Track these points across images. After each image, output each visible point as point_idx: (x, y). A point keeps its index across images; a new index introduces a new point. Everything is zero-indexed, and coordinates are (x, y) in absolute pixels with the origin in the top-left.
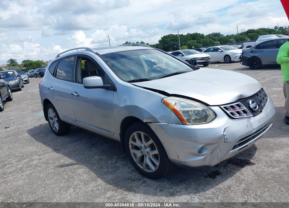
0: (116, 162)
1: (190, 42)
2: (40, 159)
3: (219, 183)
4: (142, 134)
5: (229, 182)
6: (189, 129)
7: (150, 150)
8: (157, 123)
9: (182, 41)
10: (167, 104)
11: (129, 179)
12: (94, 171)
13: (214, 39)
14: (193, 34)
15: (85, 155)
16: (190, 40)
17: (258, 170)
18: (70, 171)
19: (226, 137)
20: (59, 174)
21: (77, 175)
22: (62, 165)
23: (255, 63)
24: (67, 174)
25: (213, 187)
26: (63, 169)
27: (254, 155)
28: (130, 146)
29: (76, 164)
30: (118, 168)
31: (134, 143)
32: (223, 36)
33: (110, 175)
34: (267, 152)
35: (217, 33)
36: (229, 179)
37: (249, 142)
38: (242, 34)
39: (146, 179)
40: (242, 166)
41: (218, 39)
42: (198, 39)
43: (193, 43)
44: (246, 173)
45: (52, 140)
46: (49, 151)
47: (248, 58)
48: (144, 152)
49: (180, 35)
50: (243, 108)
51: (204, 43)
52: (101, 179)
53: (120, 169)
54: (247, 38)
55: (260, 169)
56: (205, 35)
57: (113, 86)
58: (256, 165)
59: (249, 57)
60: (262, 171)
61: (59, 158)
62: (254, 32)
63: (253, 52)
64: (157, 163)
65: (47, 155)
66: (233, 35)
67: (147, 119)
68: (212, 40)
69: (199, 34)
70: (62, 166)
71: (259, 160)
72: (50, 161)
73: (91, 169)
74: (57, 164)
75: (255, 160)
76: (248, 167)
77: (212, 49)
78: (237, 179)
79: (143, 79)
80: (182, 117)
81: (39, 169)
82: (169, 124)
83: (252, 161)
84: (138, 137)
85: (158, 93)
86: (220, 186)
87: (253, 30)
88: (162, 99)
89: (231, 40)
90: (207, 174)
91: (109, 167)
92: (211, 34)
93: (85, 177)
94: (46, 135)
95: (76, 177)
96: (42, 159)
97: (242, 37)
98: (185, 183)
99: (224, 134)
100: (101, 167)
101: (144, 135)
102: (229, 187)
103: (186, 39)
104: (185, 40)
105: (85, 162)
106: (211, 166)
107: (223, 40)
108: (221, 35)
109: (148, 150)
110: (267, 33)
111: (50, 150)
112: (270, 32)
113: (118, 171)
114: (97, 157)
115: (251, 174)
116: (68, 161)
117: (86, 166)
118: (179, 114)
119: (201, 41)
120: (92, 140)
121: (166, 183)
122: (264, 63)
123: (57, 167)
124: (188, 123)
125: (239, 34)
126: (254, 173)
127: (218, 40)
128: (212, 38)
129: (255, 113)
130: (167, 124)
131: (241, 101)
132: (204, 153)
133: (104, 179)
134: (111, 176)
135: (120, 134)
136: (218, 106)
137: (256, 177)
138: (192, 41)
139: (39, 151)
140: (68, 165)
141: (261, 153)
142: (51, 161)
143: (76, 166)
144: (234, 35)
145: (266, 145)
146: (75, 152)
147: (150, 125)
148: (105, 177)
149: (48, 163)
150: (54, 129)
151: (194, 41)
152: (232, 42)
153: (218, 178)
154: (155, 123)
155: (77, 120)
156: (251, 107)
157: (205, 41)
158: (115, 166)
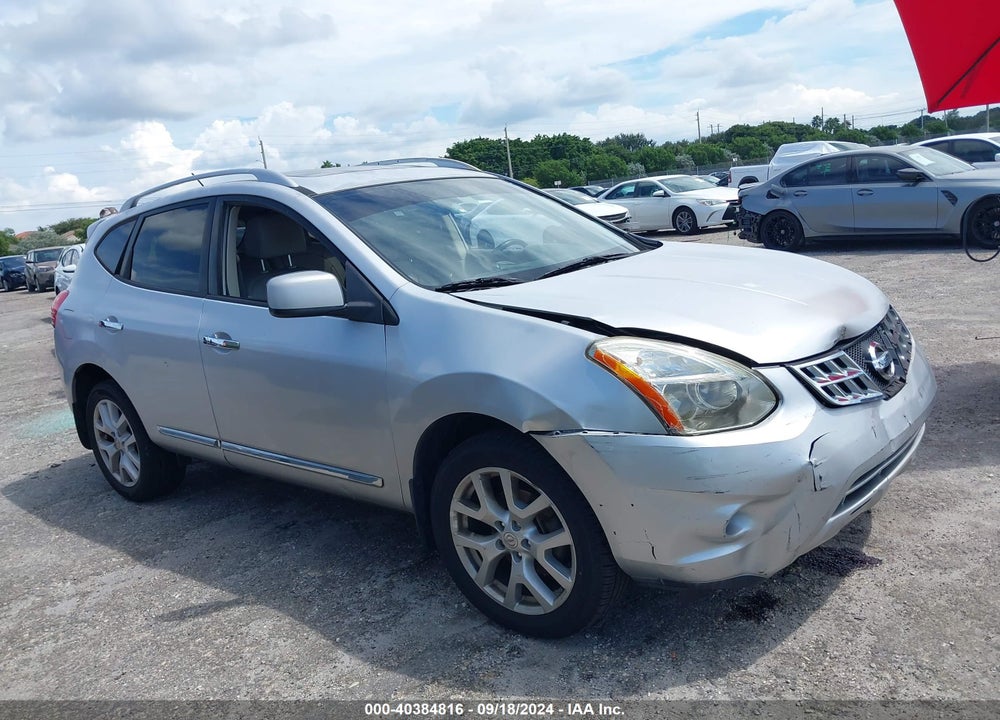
0: (390, 586)
1: (546, 165)
2: (85, 595)
3: (783, 637)
4: (506, 476)
5: (812, 630)
6: (693, 450)
7: (534, 535)
8: (572, 431)
9: (518, 163)
10: (608, 364)
11: (457, 646)
12: (313, 624)
13: (622, 157)
14: (554, 137)
15: (262, 569)
16: (544, 158)
17: (896, 582)
18: (219, 630)
19: (818, 472)
20: (179, 647)
21: (251, 645)
22: (182, 610)
23: (783, 232)
24: (209, 643)
25: (767, 651)
26: (186, 626)
27: (868, 532)
28: (454, 525)
29: (237, 603)
30: (404, 608)
31: (469, 512)
32: (653, 145)
33: (380, 634)
34: (906, 522)
35: (632, 137)
36: (811, 618)
37: (877, 488)
38: (713, 139)
39: (518, 640)
40: (843, 573)
41: (636, 154)
42: (571, 156)
43: (557, 169)
44: (862, 593)
45: (114, 520)
46: (114, 560)
47: (757, 215)
48: (511, 543)
49: (510, 141)
50: (855, 372)
51: (593, 170)
52: (348, 651)
53: (413, 611)
54: (729, 153)
55: (903, 578)
56: (594, 141)
57: (384, 307)
58: (886, 567)
59: (764, 212)
60: (910, 586)
61: (159, 587)
62: (749, 135)
63: (776, 197)
64: (567, 581)
65: (106, 577)
66: (684, 144)
67: (535, 418)
68: (617, 159)
69: (576, 138)
70: (181, 615)
71: (891, 549)
72: (125, 598)
73: (301, 616)
74: (159, 608)
75: (877, 550)
76: (863, 572)
77: (631, 189)
78: (840, 617)
79: (491, 281)
80: (666, 409)
81: (90, 632)
82: (620, 434)
83: (868, 552)
84: (487, 489)
85: (569, 325)
86: (789, 643)
87: (748, 128)
88: (591, 346)
89: (678, 158)
90: (732, 607)
91: (369, 608)
92: (613, 140)
93: (284, 647)
94: (85, 502)
95: (249, 652)
96: (94, 595)
97: (715, 148)
98: (664, 645)
99: (813, 460)
100: (338, 609)
101: (513, 479)
102: (822, 647)
103: (531, 156)
104: (529, 159)
105: (269, 592)
106: (762, 575)
107: (656, 162)
108: (646, 142)
109: (528, 533)
110: (789, 137)
111: (116, 557)
112: (800, 133)
113: (407, 619)
114: (312, 574)
115: (878, 596)
116: (202, 593)
117: (279, 608)
118: (657, 397)
119: (582, 164)
120: (274, 511)
121: (595, 647)
122: (809, 233)
123: (161, 618)
124: (687, 430)
125: (703, 139)
126: (887, 592)
127: (638, 158)
128: (617, 153)
129: (889, 389)
130: (612, 434)
131: (845, 347)
132: (741, 532)
133: (362, 650)
134: (383, 641)
135: (414, 484)
136: (781, 364)
137: (900, 607)
138: (553, 162)
139: (69, 563)
140: (204, 610)
141: (889, 525)
142: (131, 600)
143: (237, 612)
144: (687, 142)
145: (896, 498)
146: (221, 558)
147: (543, 441)
148: (363, 642)
149: (121, 609)
150: (118, 478)
151: (558, 162)
152: (682, 167)
153: (774, 617)
154: (567, 432)
155: (223, 437)
156: (877, 367)
157: (593, 163)
158: (390, 603)
